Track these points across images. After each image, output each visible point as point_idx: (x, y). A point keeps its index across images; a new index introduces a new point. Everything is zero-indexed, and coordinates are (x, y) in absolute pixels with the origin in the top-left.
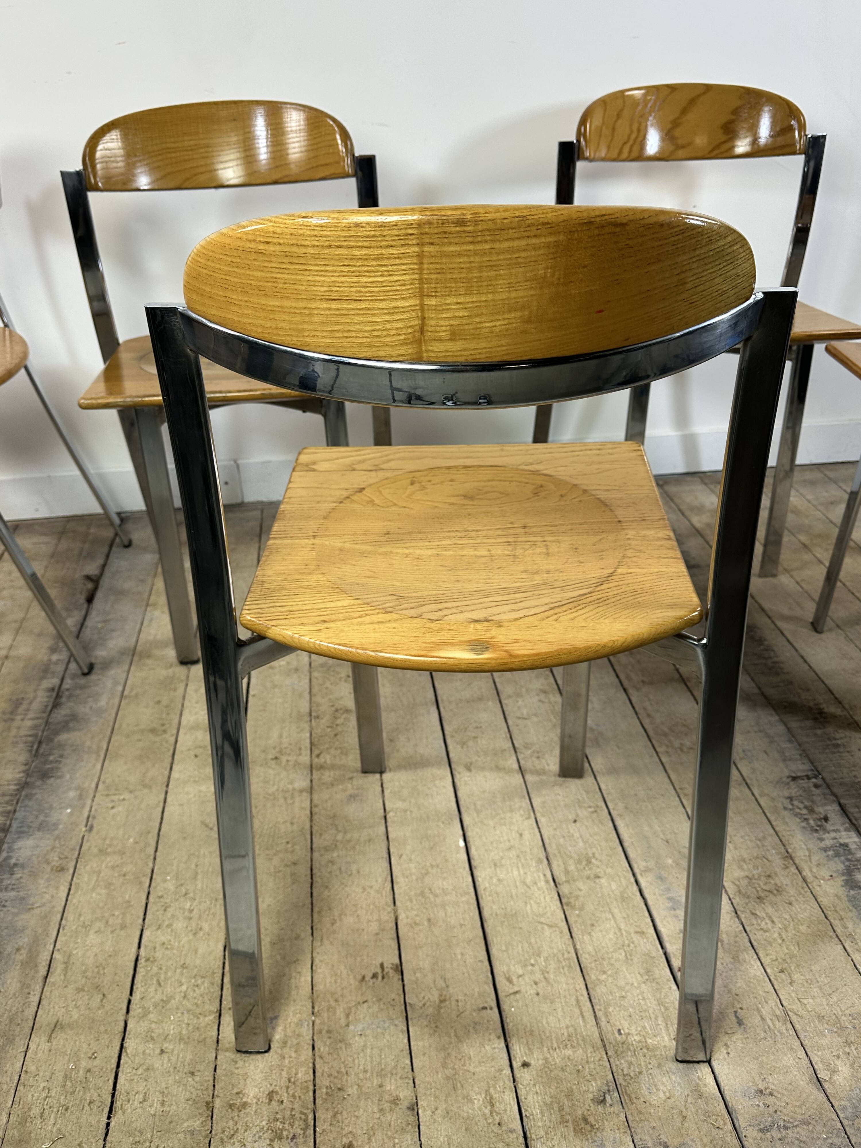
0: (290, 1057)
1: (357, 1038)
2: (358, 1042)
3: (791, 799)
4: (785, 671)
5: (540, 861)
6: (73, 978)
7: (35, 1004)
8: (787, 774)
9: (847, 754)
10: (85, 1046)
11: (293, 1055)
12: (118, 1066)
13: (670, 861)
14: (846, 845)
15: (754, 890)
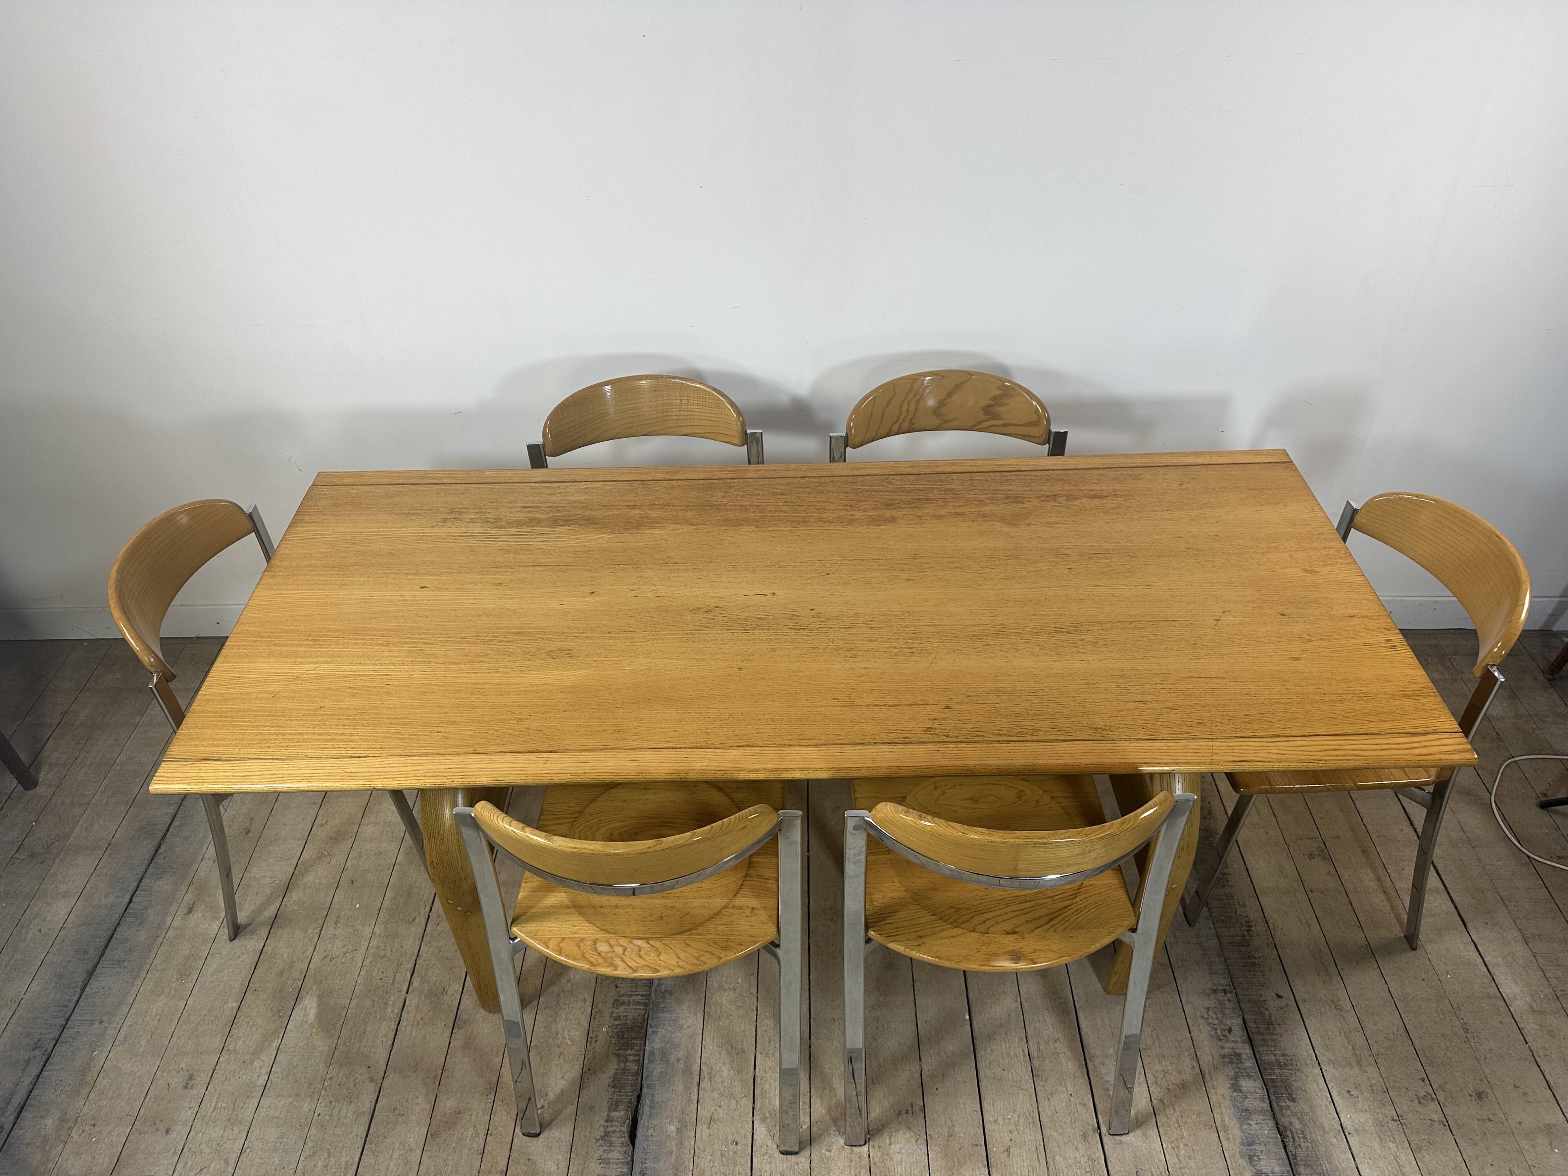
0: (856, 1161)
1: (897, 1154)
2: (897, 1157)
3: (1208, 1009)
4: (1230, 883)
5: (1021, 1039)
6: (716, 1085)
7: (696, 1102)
8: (1210, 987)
9: (1260, 973)
10: (730, 1135)
11: (858, 1160)
12: (752, 1152)
13: (1112, 1051)
14: (1240, 1055)
15: (1166, 1082)
